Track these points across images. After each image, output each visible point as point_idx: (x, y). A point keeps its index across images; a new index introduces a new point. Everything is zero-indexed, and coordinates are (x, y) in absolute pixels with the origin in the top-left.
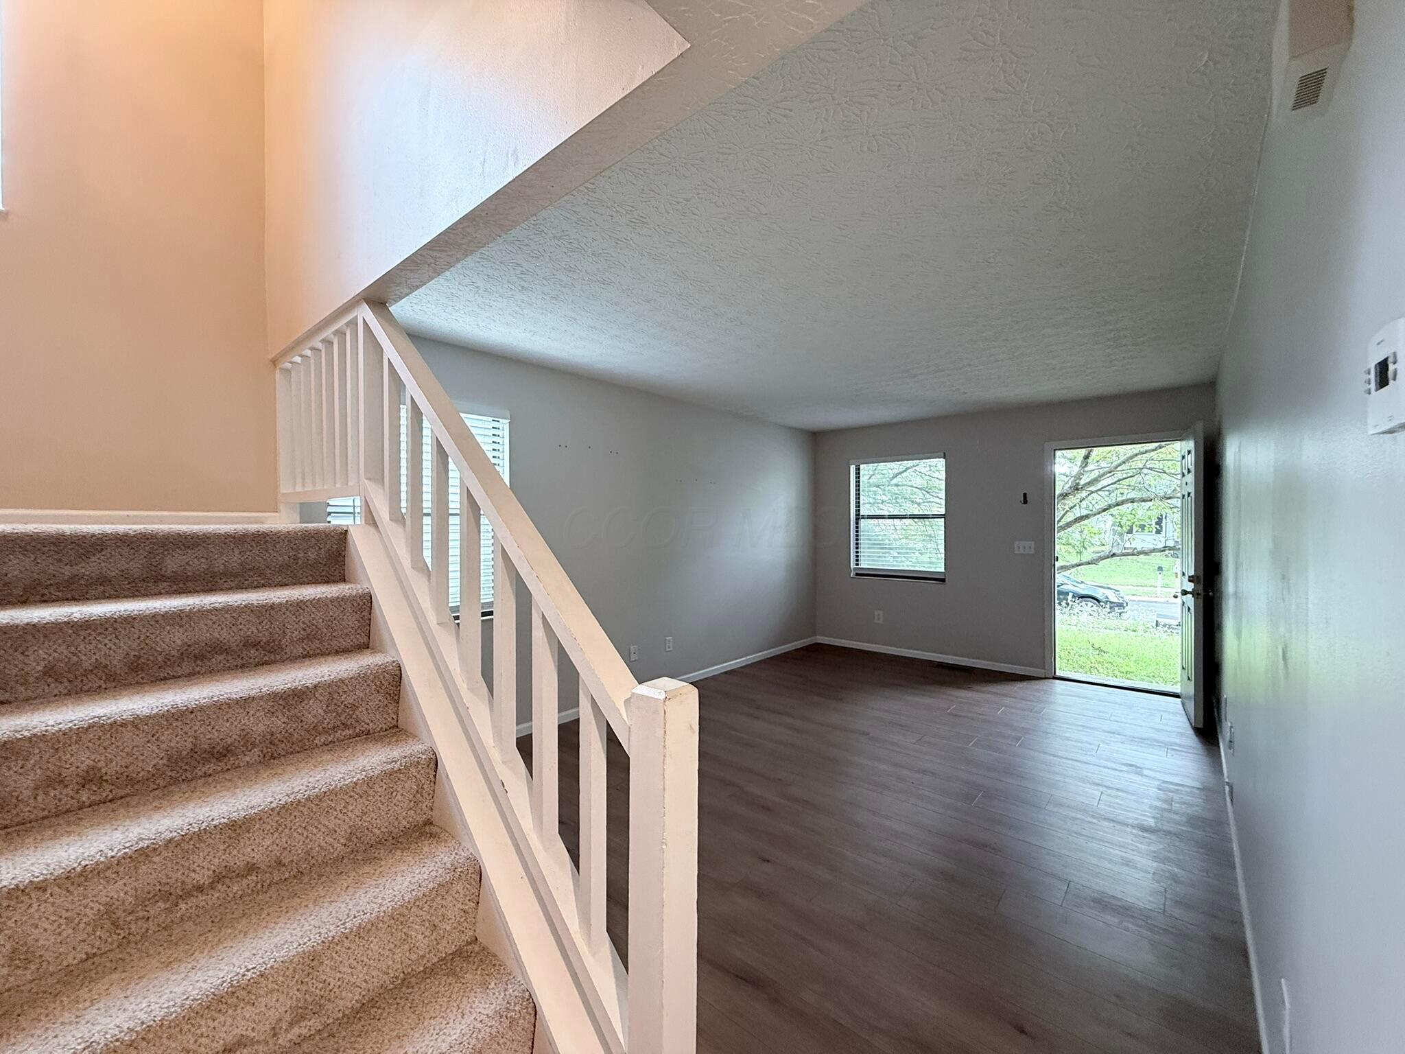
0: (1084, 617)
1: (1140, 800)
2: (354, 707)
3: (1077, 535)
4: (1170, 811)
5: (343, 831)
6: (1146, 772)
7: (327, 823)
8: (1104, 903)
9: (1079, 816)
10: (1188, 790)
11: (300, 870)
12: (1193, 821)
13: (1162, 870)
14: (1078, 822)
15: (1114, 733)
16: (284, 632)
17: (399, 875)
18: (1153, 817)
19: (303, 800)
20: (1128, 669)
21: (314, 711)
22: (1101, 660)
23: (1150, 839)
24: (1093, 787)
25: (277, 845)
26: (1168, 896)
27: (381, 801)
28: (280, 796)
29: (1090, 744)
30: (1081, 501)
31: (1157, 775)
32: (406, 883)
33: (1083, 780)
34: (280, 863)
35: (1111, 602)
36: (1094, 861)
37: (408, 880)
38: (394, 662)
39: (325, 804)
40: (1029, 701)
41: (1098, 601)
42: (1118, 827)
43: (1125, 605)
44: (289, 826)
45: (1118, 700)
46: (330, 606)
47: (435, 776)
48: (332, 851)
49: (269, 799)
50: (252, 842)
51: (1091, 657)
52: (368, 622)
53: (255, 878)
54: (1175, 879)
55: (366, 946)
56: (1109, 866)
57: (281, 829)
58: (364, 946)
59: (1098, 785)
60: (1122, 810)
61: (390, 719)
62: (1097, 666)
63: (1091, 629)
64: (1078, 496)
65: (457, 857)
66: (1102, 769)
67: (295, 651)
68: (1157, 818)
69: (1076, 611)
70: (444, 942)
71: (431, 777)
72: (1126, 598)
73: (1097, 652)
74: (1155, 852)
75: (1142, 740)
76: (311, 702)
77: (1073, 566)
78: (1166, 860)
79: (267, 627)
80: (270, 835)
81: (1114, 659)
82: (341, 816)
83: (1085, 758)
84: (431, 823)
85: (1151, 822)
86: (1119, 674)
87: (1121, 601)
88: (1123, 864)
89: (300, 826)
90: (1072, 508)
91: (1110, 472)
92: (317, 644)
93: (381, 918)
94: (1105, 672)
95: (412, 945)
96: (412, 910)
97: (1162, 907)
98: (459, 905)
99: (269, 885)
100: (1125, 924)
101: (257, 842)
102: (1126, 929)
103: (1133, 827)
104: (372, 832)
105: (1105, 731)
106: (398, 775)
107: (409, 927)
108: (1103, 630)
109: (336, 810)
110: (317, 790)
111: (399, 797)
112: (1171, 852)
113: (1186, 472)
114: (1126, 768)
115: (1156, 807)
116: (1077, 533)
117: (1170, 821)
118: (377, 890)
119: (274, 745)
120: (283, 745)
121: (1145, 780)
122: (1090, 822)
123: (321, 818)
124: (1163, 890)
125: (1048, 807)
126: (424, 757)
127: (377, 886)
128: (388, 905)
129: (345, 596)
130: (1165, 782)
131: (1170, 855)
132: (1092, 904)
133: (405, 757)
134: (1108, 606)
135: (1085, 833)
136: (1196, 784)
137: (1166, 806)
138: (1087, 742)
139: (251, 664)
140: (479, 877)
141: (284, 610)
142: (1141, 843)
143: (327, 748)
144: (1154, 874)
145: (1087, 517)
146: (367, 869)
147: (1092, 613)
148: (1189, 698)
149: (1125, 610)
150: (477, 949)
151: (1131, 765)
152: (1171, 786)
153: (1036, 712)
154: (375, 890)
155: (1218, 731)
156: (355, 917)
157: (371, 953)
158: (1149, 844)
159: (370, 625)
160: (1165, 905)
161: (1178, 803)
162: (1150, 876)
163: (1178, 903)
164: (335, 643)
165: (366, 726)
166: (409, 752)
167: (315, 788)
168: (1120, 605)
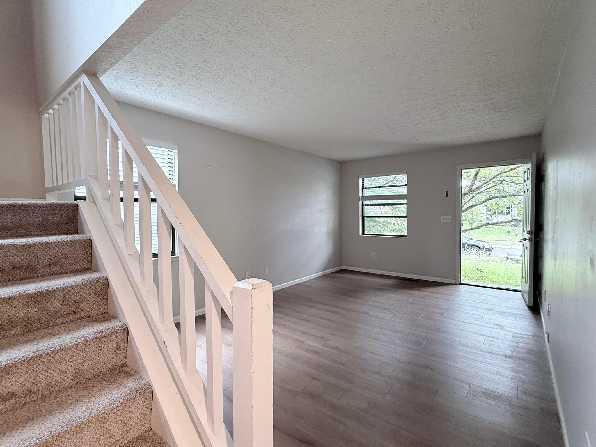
0: (473, 256)
1: (504, 342)
2: (80, 302)
3: (470, 216)
4: (519, 347)
5: (71, 371)
6: (506, 328)
7: (60, 367)
8: (488, 394)
9: (474, 351)
10: (526, 336)
11: (44, 395)
12: (530, 352)
13: (516, 376)
14: (474, 354)
15: (490, 310)
16: (38, 261)
17: (103, 395)
18: (510, 350)
19: (44, 355)
20: (494, 280)
21: (54, 305)
22: (481, 276)
23: (509, 361)
24: (480, 336)
25: (28, 381)
26: (519, 389)
27: (94, 354)
28: (29, 353)
29: (478, 316)
30: (473, 198)
31: (512, 330)
32: (107, 400)
33: (475, 333)
34: (30, 391)
35: (485, 248)
36: (482, 373)
37: (109, 398)
38: (104, 277)
39: (58, 357)
40: (448, 295)
41: (480, 248)
42: (493, 355)
43: (492, 249)
44: (35, 370)
45: (491, 294)
46: (66, 246)
47: (127, 339)
48: (64, 383)
49: (22, 355)
50: (10, 380)
51: (477, 275)
52: (90, 255)
53: (14, 401)
54: (523, 381)
55: (82, 437)
56: (490, 375)
57: (30, 372)
58: (80, 437)
59: (482, 335)
60: (495, 347)
61: (102, 309)
62: (479, 278)
63: (476, 261)
64: (471, 195)
65: (139, 384)
66: (484, 327)
67: (45, 272)
68: (512, 351)
69: (469, 252)
70: (132, 432)
71: (125, 340)
72: (493, 246)
73: (479, 272)
74: (512, 368)
75: (504, 313)
76: (52, 299)
77: (468, 230)
78: (518, 372)
79: (27, 257)
80: (23, 375)
81: (488, 275)
82: (69, 363)
83: (476, 323)
84: (126, 366)
85: (509, 353)
86: (490, 282)
87: (490, 248)
88: (496, 374)
89: (43, 370)
90: (468, 201)
91: (487, 183)
92: (58, 268)
93: (90, 421)
94: (483, 281)
95: (111, 435)
96: (110, 415)
97: (517, 395)
98: (140, 411)
99: (24, 404)
100: (499, 404)
101: (14, 380)
102: (499, 407)
103: (501, 356)
104: (89, 372)
105: (485, 309)
106: (105, 339)
107: (109, 425)
108: (481, 262)
109: (65, 360)
110: (53, 349)
111: (105, 352)
112: (520, 368)
113: (526, 179)
114: (496, 327)
115: (512, 346)
116: (470, 214)
117: (519, 352)
118: (89, 404)
119: (30, 324)
120: (36, 324)
121: (505, 332)
122: (480, 354)
123: (56, 365)
124: (516, 386)
125: (458, 347)
126: (120, 329)
127: (89, 402)
128: (95, 412)
129: (75, 240)
130: (515, 333)
131: (519, 369)
132: (482, 395)
133: (109, 329)
134: (484, 250)
135: (477, 359)
136: (531, 334)
137: (516, 345)
138: (477, 315)
139: (18, 279)
140: (151, 394)
141: (37, 248)
142: (505, 364)
143: (63, 325)
144: (512, 378)
145: (476, 205)
146: (85, 392)
147: (476, 254)
148: (525, 292)
149: (492, 252)
150: (151, 434)
151: (499, 325)
152: (518, 335)
153: (452, 301)
154: (88, 404)
155: (540, 308)
156: (74, 421)
157: (84, 441)
158: (509, 364)
159: (91, 257)
160: (518, 394)
161: (521, 343)
162: (510, 380)
163: (525, 393)
164: (70, 267)
165: (88, 313)
166: (111, 326)
167: (51, 348)
168: (490, 250)
